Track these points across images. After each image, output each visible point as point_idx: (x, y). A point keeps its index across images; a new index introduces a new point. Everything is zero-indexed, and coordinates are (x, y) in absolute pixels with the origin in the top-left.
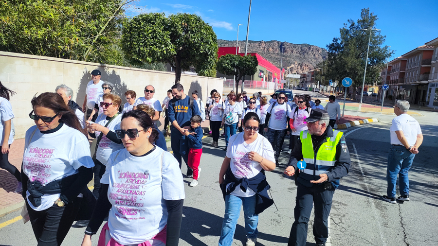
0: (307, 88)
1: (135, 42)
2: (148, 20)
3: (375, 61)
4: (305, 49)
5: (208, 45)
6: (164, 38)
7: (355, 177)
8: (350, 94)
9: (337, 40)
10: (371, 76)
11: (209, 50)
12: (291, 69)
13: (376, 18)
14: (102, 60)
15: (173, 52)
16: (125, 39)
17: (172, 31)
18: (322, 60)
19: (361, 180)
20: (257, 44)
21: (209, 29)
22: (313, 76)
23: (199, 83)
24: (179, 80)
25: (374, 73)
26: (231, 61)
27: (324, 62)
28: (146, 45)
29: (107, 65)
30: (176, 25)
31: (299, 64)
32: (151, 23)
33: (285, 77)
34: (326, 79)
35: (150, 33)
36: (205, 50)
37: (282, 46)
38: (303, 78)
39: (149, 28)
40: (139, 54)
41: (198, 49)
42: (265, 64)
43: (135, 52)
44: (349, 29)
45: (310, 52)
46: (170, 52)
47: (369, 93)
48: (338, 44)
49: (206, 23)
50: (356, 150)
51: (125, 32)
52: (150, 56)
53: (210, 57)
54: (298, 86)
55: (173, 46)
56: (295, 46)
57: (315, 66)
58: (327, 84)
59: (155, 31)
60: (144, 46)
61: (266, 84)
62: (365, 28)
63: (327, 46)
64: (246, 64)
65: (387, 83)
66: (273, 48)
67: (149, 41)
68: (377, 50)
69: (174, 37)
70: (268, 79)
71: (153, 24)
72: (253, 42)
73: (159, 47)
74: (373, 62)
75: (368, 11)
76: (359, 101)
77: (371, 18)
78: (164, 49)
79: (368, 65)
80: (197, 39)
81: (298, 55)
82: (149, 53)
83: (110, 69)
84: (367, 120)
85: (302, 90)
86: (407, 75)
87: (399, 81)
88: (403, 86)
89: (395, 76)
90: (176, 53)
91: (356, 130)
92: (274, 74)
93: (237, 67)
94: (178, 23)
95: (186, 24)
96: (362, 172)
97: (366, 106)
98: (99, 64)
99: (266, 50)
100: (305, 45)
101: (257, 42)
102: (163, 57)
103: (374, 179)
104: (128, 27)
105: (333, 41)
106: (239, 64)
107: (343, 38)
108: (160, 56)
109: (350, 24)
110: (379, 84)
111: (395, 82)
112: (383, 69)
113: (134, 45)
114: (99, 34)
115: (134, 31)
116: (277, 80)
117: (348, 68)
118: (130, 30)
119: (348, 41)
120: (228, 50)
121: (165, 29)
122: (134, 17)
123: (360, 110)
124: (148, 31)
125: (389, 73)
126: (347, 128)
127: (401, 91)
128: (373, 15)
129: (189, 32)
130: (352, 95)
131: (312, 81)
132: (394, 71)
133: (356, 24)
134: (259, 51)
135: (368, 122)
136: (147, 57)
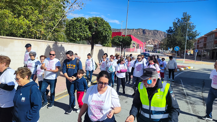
0: (157, 52)
1: (71, 31)
2: (78, 20)
3: (191, 38)
4: (155, 32)
5: (107, 32)
6: (86, 29)
7: (182, 97)
8: (179, 54)
9: (171, 28)
10: (189, 45)
11: (107, 34)
12: (149, 43)
13: (191, 17)
14: (56, 40)
15: (90, 35)
16: (67, 30)
17: (90, 25)
18: (164, 38)
19: (185, 98)
20: (131, 30)
21: (107, 24)
22: (160, 45)
23: (103, 50)
24: (93, 49)
25: (190, 44)
26: (118, 39)
27: (165, 39)
28: (77, 32)
29: (58, 42)
30: (91, 22)
31: (153, 40)
32: (79, 22)
33: (146, 46)
34: (166, 47)
35: (79, 27)
36: (106, 34)
37: (144, 31)
38: (155, 46)
39: (78, 24)
40: (73, 36)
41: (102, 34)
42: (135, 40)
43: (72, 36)
44: (177, 22)
45: (158, 34)
46: (88, 36)
47: (189, 54)
48: (172, 30)
49: (106, 21)
50: (182, 83)
51: (67, 26)
52: (79, 37)
53: (108, 38)
54: (152, 51)
55: (90, 33)
56: (150, 31)
57: (161, 41)
58: (167, 49)
59: (81, 26)
60: (76, 33)
61: (136, 50)
62: (185, 22)
63: (166, 31)
64: (126, 40)
65: (198, 49)
66: (139, 32)
67: (78, 30)
68: (192, 32)
69: (90, 28)
70: (137, 47)
71: (80, 22)
72: (130, 29)
73: (83, 33)
74: (190, 39)
75: (186, 13)
76: (183, 58)
77: (188, 17)
78: (85, 34)
79: (187, 40)
80: (101, 29)
81: (152, 35)
82: (78, 36)
83: (59, 44)
84: (188, 67)
85: (155, 53)
86: (207, 45)
87: (203, 48)
88: (206, 50)
89: (201, 45)
90: (91, 36)
91: (182, 72)
92: (140, 45)
93: (122, 42)
94: (92, 21)
95: (96, 22)
96: (186, 94)
97: (187, 61)
98: (54, 42)
99: (136, 33)
100: (156, 30)
101: (132, 29)
102: (85, 38)
103: (192, 98)
104: (68, 24)
105: (169, 28)
106: (122, 40)
107: (174, 27)
108: (84, 37)
109: (178, 20)
110: (193, 49)
111: (201, 48)
112: (195, 42)
113: (71, 32)
114: (55, 27)
115: (71, 26)
116: (142, 48)
117: (177, 41)
118: (69, 25)
119: (177, 28)
120: (117, 34)
121: (86, 25)
122: (71, 19)
123: (184, 62)
124: (78, 26)
125: (198, 44)
126: (177, 72)
127: (204, 53)
128: (189, 15)
129: (98, 26)
130: (180, 55)
131: (159, 48)
132: (201, 42)
133: (181, 19)
134: (133, 34)
135: (188, 68)
136: (77, 38)
